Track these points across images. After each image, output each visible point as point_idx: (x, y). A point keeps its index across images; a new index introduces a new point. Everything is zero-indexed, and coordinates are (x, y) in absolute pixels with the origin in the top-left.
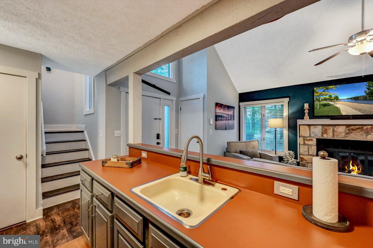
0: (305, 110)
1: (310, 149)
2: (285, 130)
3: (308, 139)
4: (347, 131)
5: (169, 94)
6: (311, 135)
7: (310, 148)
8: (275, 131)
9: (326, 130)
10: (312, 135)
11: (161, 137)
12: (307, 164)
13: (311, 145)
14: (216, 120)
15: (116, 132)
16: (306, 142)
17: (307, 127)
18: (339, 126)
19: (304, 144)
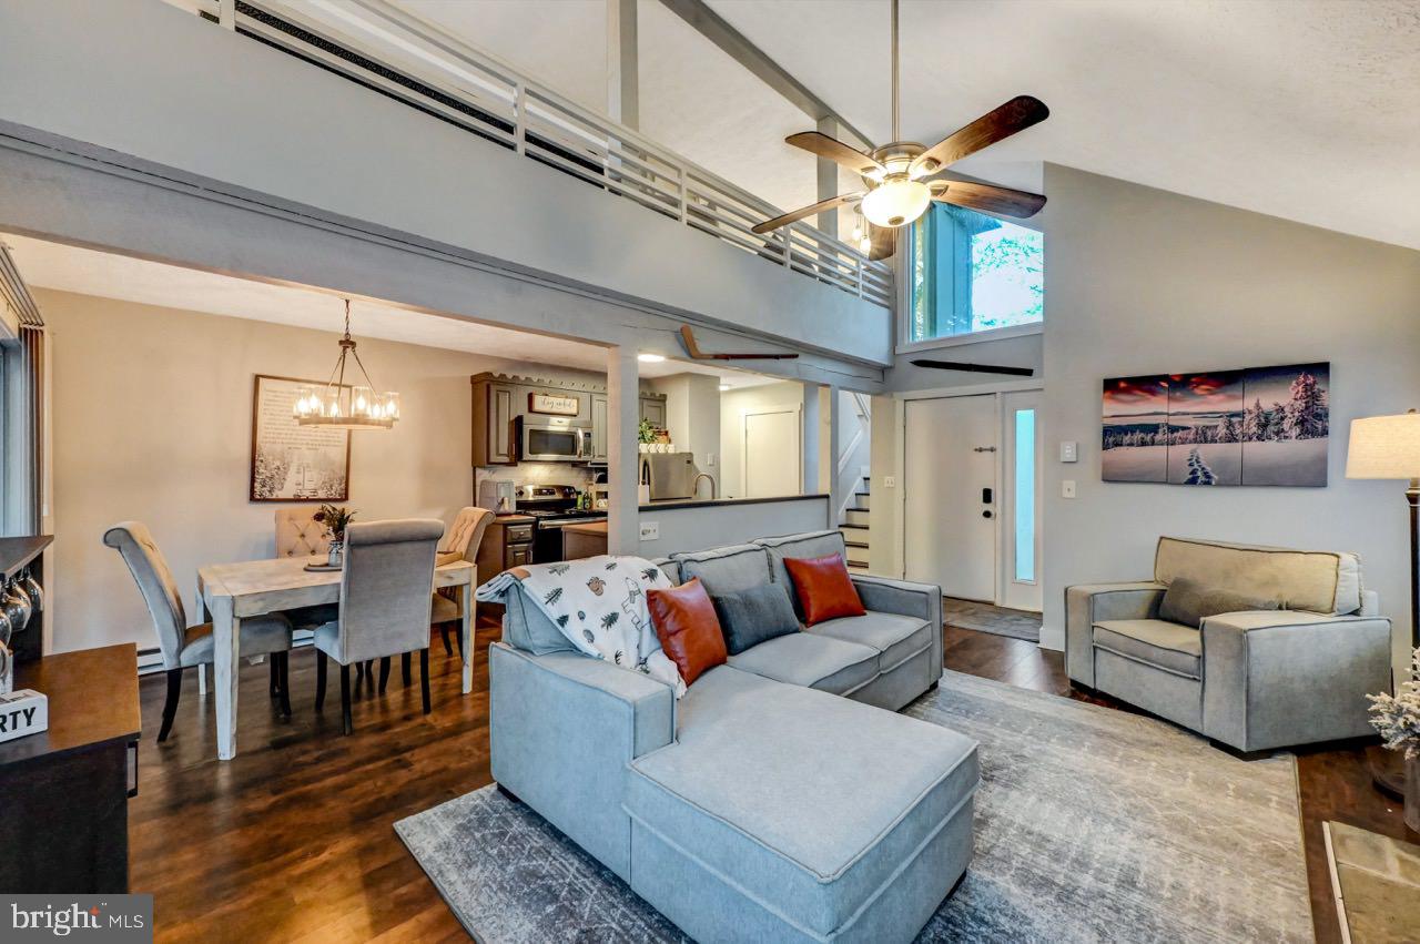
5: (1028, 373)
11: (997, 496)
14: (1106, 447)
15: (887, 478)
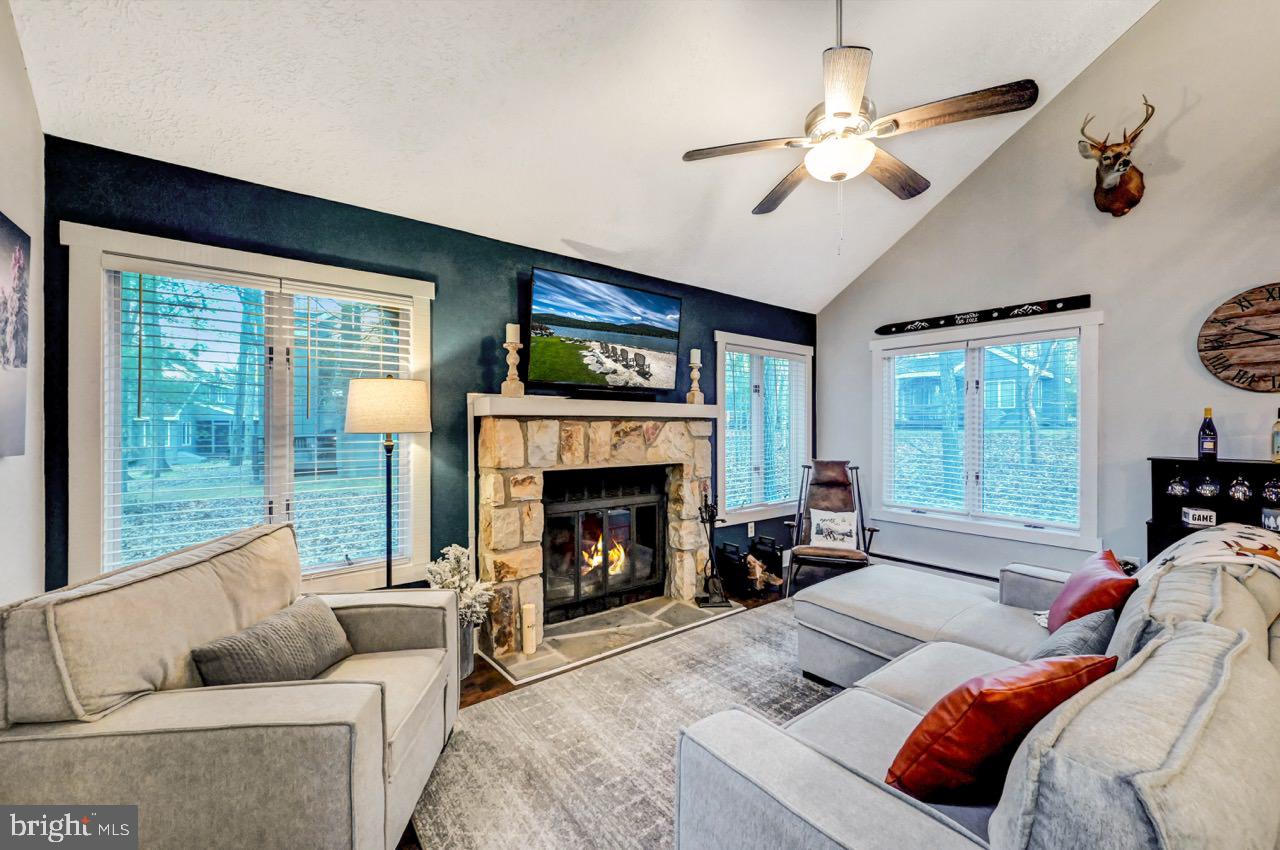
0: (507, 352)
1: (527, 520)
2: (419, 443)
3: (520, 477)
4: (615, 440)
6: (530, 461)
7: (525, 515)
8: (389, 449)
9: (570, 436)
10: (533, 461)
12: (514, 586)
13: (529, 501)
16: (515, 492)
17: (516, 424)
18: (599, 423)
19: (508, 502)
